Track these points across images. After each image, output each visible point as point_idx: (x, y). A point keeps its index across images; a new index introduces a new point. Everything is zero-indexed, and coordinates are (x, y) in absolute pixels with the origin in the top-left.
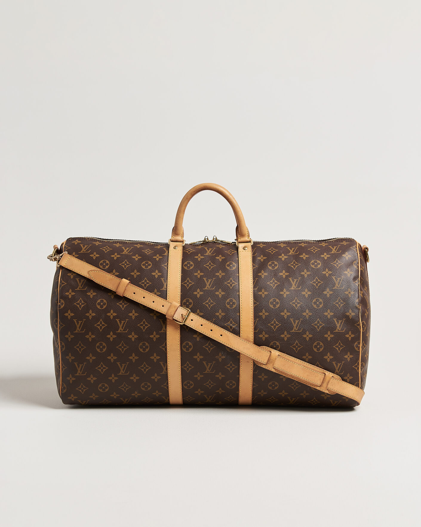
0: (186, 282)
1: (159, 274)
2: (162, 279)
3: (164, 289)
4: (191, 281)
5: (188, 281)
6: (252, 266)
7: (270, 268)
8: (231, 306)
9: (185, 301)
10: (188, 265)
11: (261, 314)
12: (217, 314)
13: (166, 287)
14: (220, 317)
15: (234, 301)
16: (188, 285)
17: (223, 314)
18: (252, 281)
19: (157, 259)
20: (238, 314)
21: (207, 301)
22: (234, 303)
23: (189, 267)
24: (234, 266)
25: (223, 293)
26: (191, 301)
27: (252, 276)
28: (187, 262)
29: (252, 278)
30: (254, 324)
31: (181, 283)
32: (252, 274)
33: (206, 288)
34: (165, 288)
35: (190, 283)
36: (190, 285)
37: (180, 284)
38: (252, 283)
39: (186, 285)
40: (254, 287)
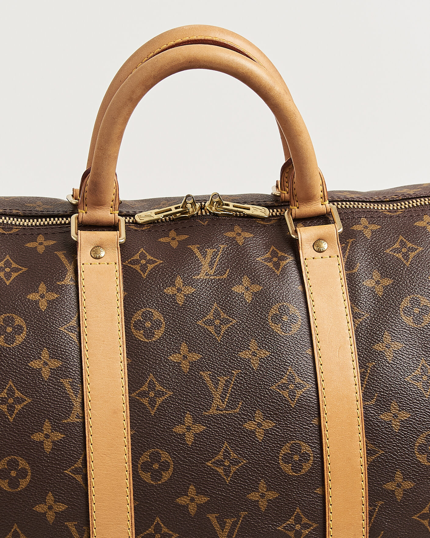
0: (145, 388)
1: (55, 364)
2: (66, 383)
3: (73, 419)
4: (162, 384)
5: (152, 387)
6: (350, 318)
7: (408, 320)
8: (297, 467)
9: (145, 457)
10: (146, 324)
11: (390, 486)
12: (253, 496)
13: (79, 410)
14: (263, 505)
15: (306, 448)
16: (152, 402)
17: (272, 495)
18: (357, 372)
19: (43, 305)
20: (318, 491)
21: (220, 457)
22: (305, 457)
23: (149, 333)
24: (293, 319)
25: (268, 425)
26: (165, 456)
27: (355, 356)
28: (140, 312)
29: (356, 364)
30: (370, 519)
31: (129, 393)
32: (354, 348)
33: (212, 411)
34: (78, 417)
35: (160, 394)
36: (159, 401)
37: (125, 399)
38: (358, 380)
39: (145, 401)
40: (367, 395)
